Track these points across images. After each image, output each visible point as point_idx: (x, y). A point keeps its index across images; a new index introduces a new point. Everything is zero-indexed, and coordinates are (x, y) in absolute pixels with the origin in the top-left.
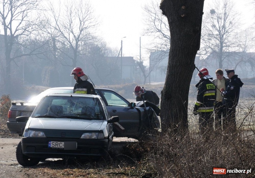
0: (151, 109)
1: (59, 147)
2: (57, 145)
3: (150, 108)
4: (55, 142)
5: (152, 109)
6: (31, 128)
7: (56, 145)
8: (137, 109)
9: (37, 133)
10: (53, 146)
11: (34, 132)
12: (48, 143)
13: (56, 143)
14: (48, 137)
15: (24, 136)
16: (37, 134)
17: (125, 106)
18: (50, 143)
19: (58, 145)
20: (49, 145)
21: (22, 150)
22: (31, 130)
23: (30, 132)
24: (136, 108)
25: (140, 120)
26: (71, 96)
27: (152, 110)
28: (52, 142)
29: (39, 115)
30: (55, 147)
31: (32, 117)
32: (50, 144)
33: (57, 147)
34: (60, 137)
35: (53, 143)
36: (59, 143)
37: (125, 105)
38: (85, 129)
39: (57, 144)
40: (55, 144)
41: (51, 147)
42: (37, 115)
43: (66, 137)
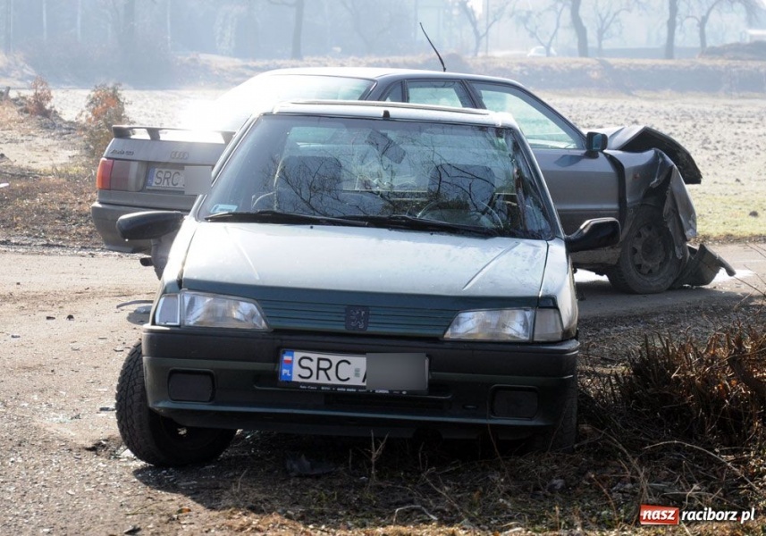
0: (660, 160)
1: (334, 381)
2: (325, 370)
3: (656, 152)
4: (315, 356)
5: (668, 159)
6: (195, 276)
7: (319, 369)
8: (611, 159)
9: (223, 304)
10: (307, 373)
11: (208, 300)
12: (276, 359)
13: (319, 359)
14: (277, 331)
15: (157, 321)
16: (225, 312)
17: (562, 145)
18: (286, 358)
19: (331, 372)
20: (285, 371)
21: (144, 389)
22: (190, 289)
23: (187, 299)
24: (606, 155)
25: (622, 200)
26: (386, 114)
27: (665, 162)
28: (298, 355)
29: (233, 208)
30: (313, 380)
31: (198, 217)
32: (290, 362)
33: (323, 380)
34: (341, 328)
35: (305, 363)
36: (335, 359)
37: (565, 144)
38: (470, 289)
39: (324, 365)
40: (313, 366)
41: (295, 378)
42: (221, 206)
43: (371, 329)
